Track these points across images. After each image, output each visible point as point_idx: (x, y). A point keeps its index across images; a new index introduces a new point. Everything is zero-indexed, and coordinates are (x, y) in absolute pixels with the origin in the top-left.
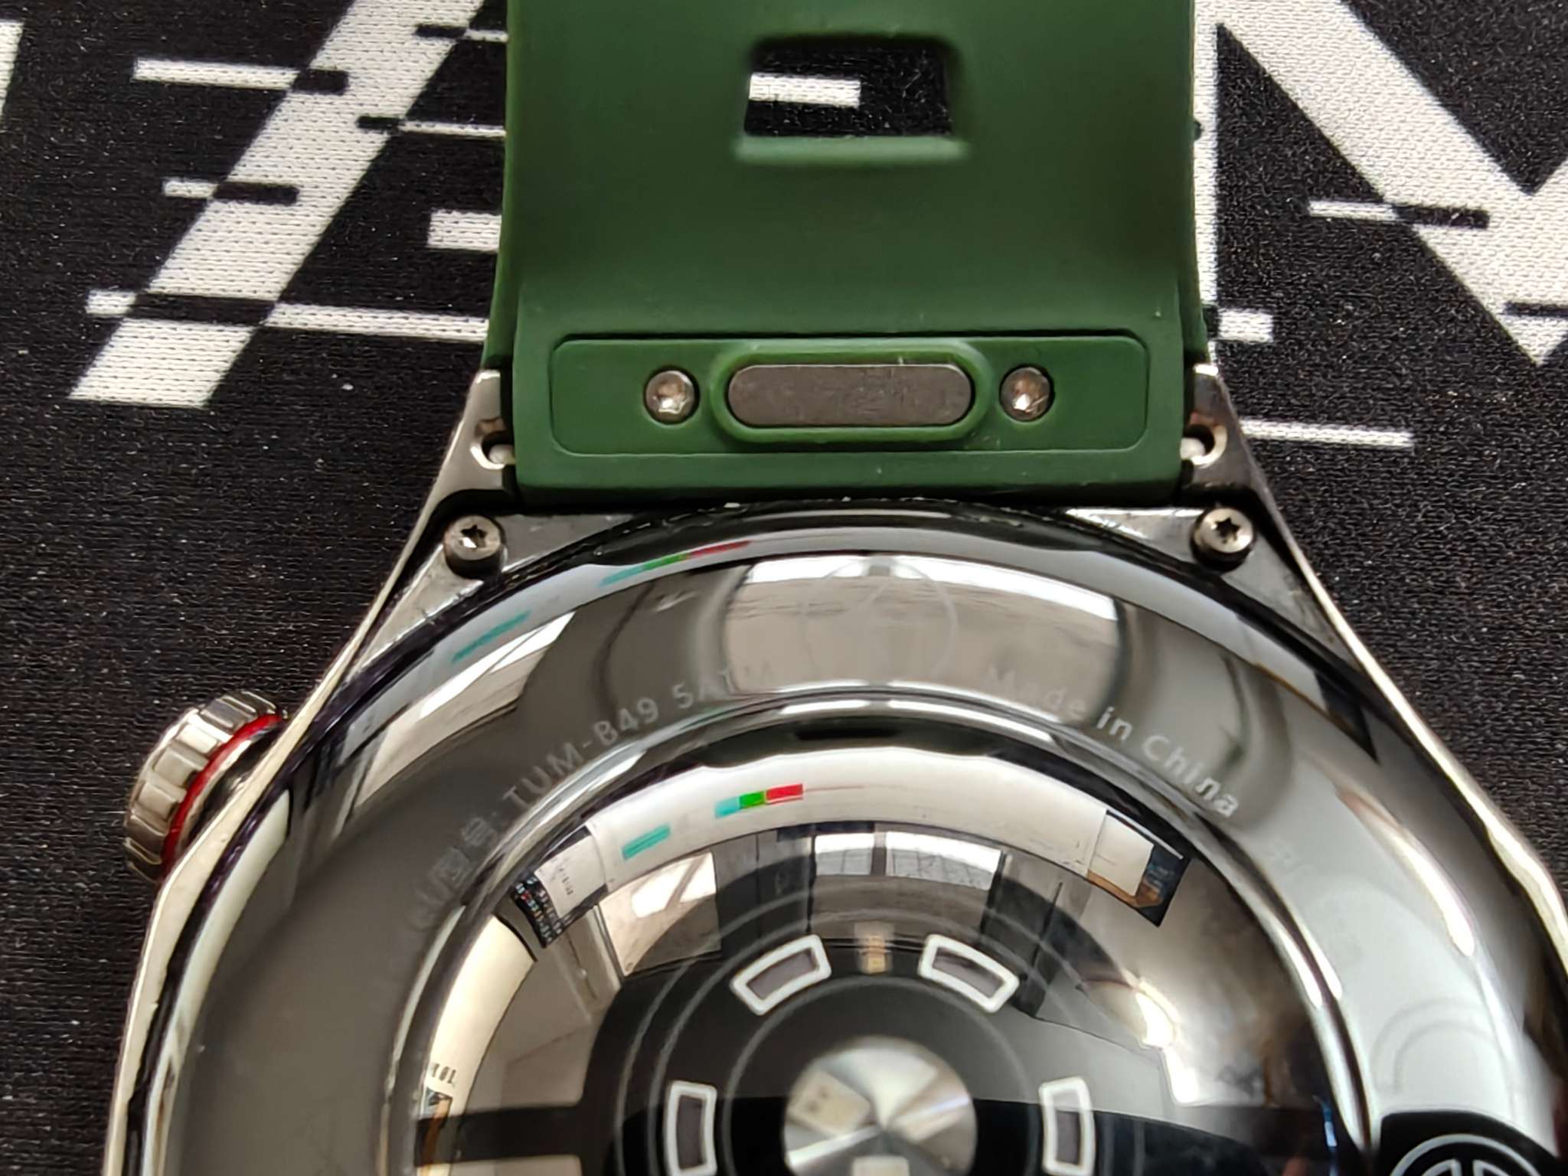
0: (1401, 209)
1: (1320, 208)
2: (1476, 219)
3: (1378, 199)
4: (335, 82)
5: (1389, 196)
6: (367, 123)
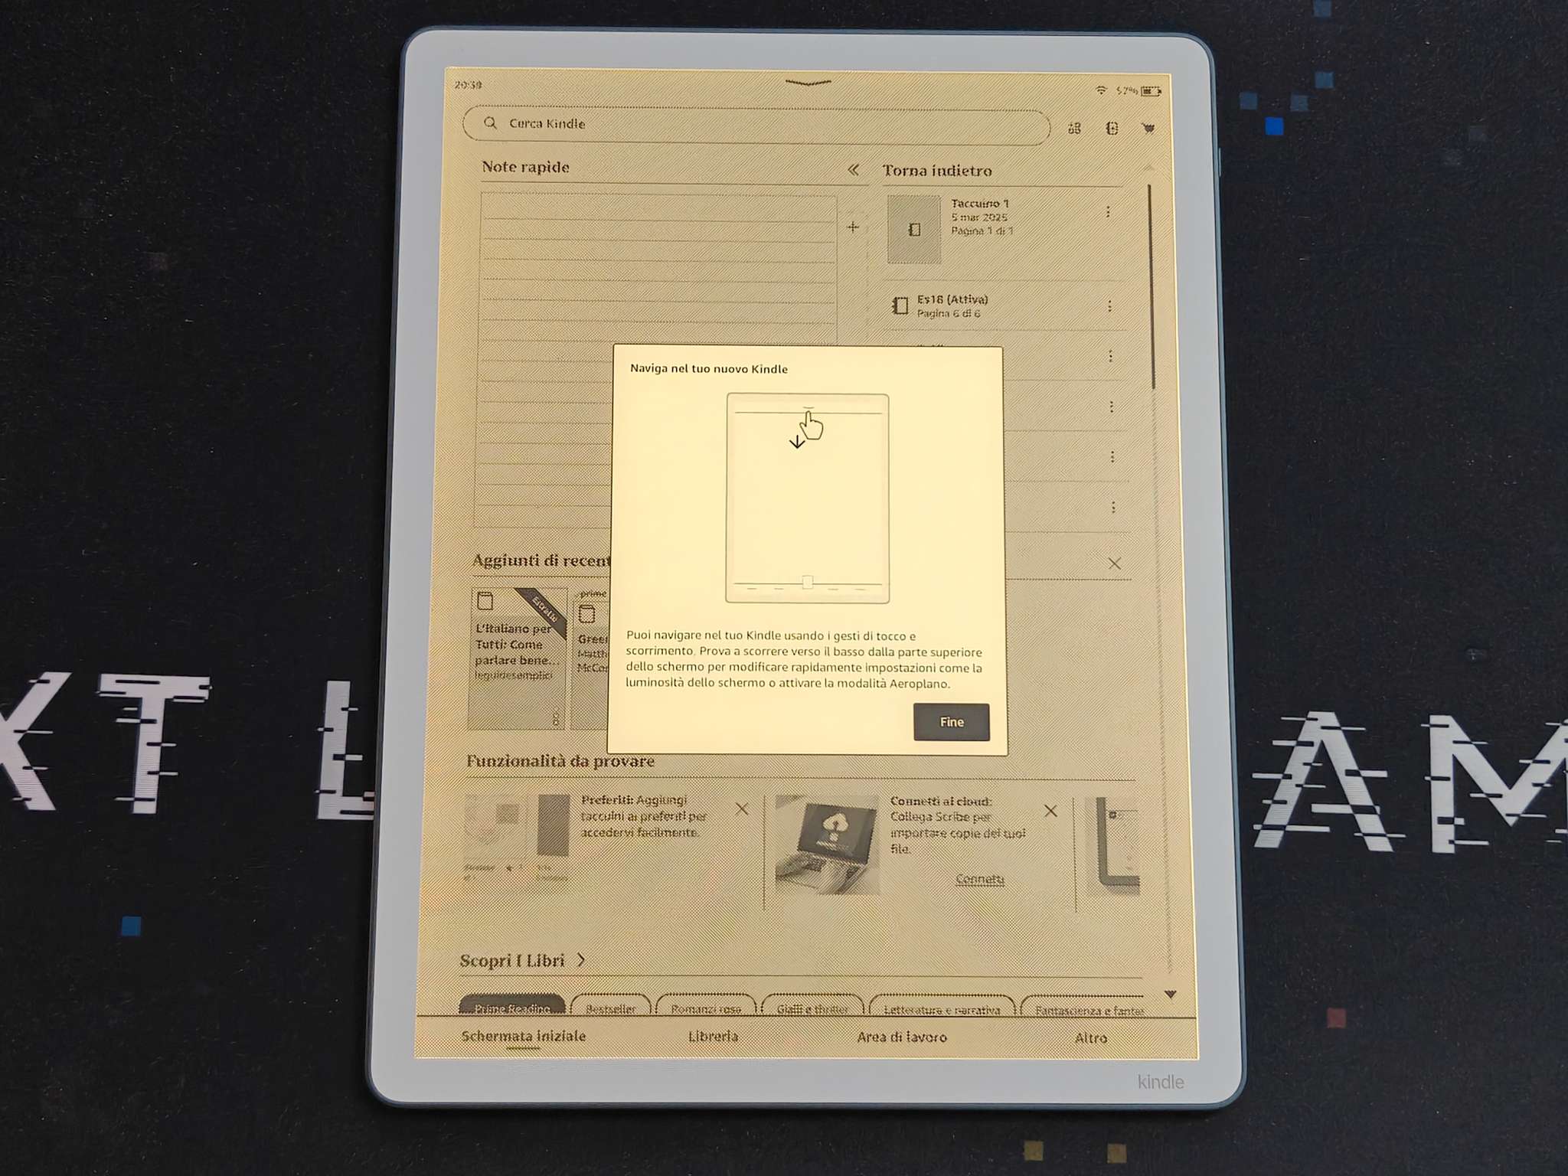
0: (1487, 794)
1: (1472, 795)
2: (1500, 796)
3: (1482, 792)
4: (1289, 777)
5: (1485, 791)
6: (1297, 786)
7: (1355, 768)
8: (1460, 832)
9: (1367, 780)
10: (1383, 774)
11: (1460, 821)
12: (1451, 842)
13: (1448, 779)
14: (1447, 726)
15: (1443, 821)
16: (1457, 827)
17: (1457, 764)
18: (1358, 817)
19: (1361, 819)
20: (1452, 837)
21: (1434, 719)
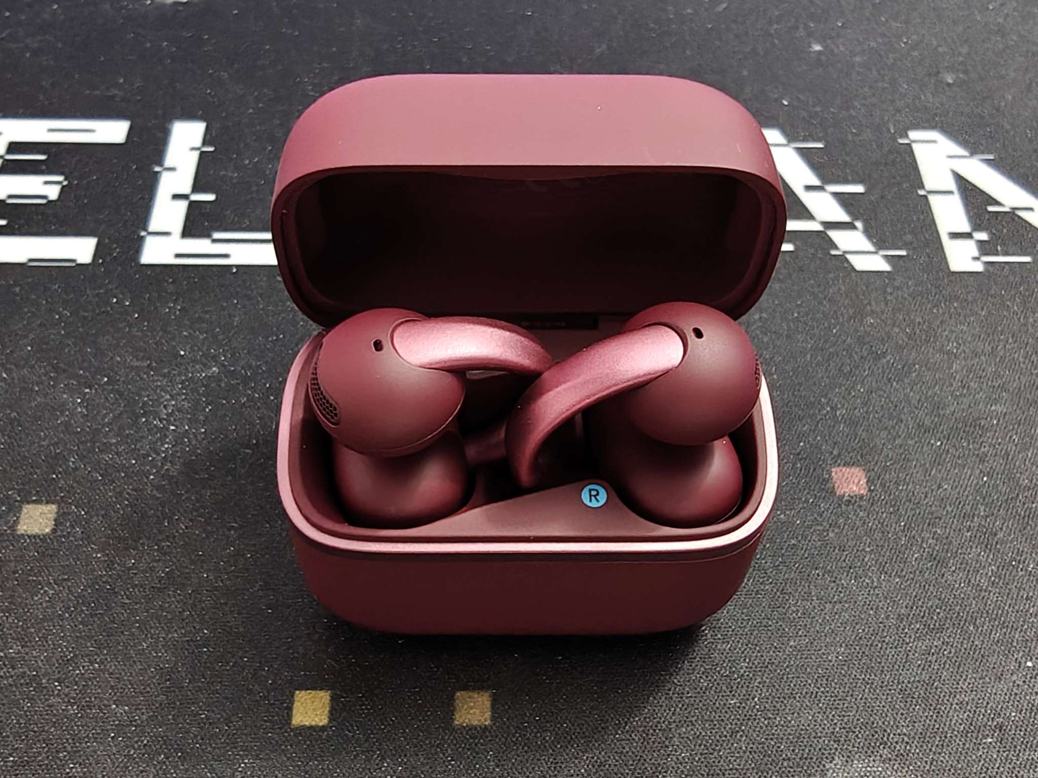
0: (1011, 208)
2: (1031, 209)
7: (816, 182)
8: (984, 248)
9: (836, 195)
10: (859, 189)
11: (983, 236)
12: (976, 259)
13: (951, 192)
14: (934, 142)
15: (955, 236)
16: (980, 243)
17: (960, 179)
18: (834, 235)
19: (835, 235)
20: (976, 253)
21: (913, 135)
